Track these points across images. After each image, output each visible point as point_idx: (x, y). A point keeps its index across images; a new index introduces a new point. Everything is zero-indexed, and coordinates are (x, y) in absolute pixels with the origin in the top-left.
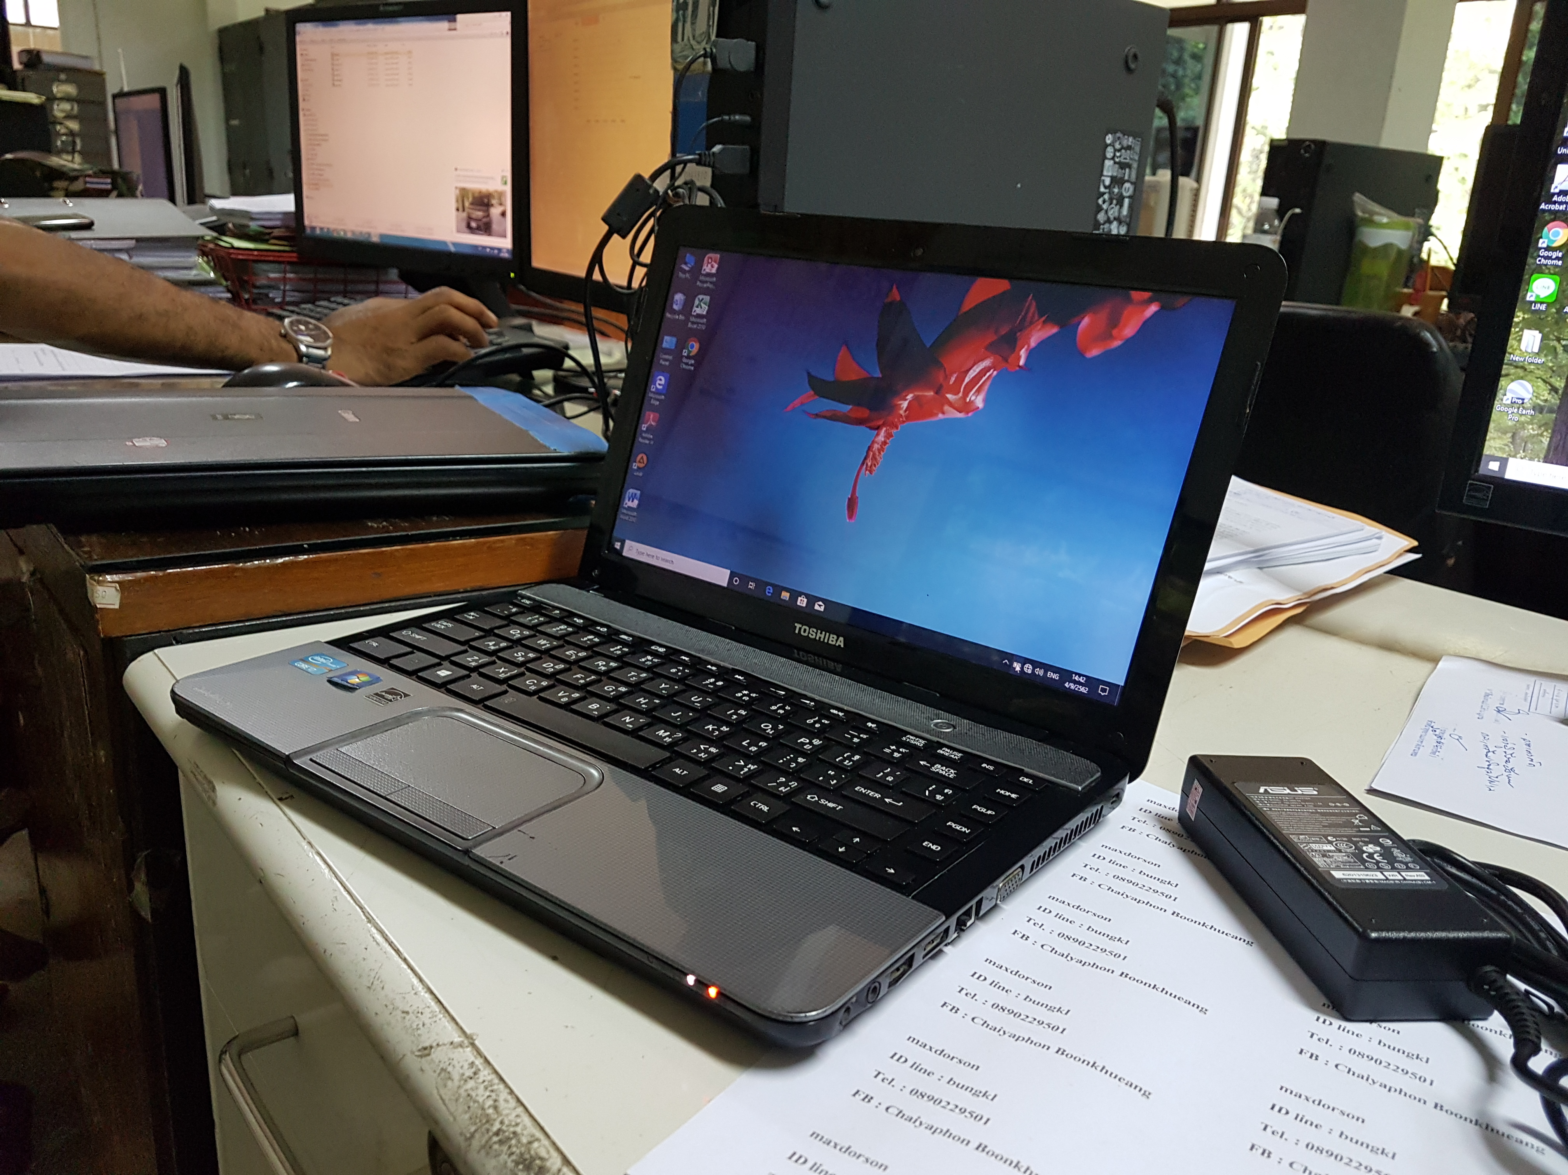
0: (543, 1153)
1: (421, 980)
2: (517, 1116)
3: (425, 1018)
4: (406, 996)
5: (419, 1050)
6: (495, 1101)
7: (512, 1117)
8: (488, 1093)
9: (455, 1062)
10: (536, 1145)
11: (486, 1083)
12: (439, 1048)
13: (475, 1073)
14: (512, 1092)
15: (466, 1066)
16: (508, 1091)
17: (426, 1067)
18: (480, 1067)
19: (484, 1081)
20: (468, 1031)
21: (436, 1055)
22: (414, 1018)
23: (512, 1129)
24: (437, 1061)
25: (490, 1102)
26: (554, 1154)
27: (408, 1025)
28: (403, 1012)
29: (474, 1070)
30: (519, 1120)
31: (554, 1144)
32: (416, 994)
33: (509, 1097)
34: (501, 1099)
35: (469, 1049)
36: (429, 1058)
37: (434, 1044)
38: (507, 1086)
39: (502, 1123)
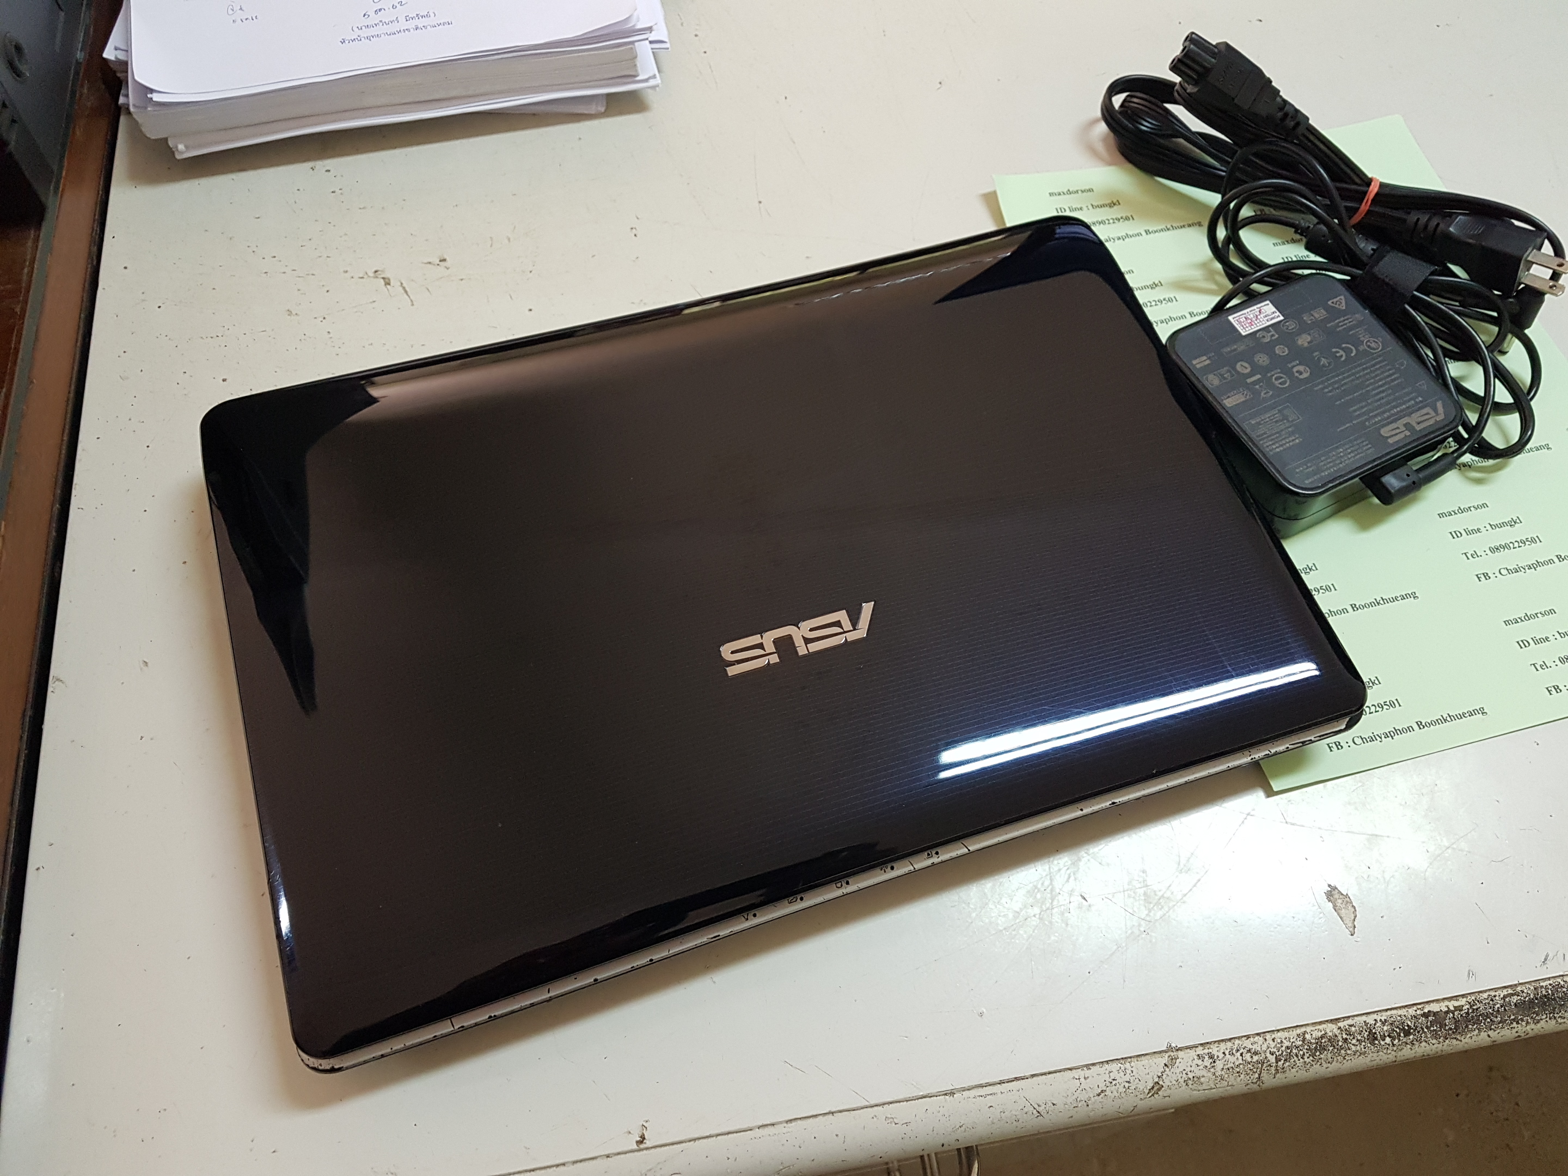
0: (1320, 1034)
1: (1070, 1069)
2: (1273, 1040)
3: (1121, 1078)
4: (1082, 1087)
5: (1148, 1093)
6: (1249, 1051)
7: (1272, 1044)
8: (1239, 1054)
9: (1188, 1069)
10: (1308, 1037)
11: (1227, 1052)
12: (1164, 1077)
13: (1211, 1057)
14: (1248, 1037)
15: (1200, 1062)
16: (1245, 1038)
17: (1169, 1092)
18: (1206, 1051)
19: (1224, 1053)
20: (1164, 1048)
21: (1166, 1082)
22: (1114, 1087)
23: (1283, 1048)
24: (1174, 1082)
25: (1248, 1057)
26: (1324, 1026)
27: (1115, 1093)
28: (1099, 1095)
29: (1207, 1057)
30: (1279, 1041)
31: (1313, 1024)
32: (1085, 1078)
33: (1252, 1039)
34: (1251, 1047)
35: (1180, 1054)
36: (1163, 1089)
37: (1156, 1080)
38: (1239, 1038)
39: (1272, 1054)
